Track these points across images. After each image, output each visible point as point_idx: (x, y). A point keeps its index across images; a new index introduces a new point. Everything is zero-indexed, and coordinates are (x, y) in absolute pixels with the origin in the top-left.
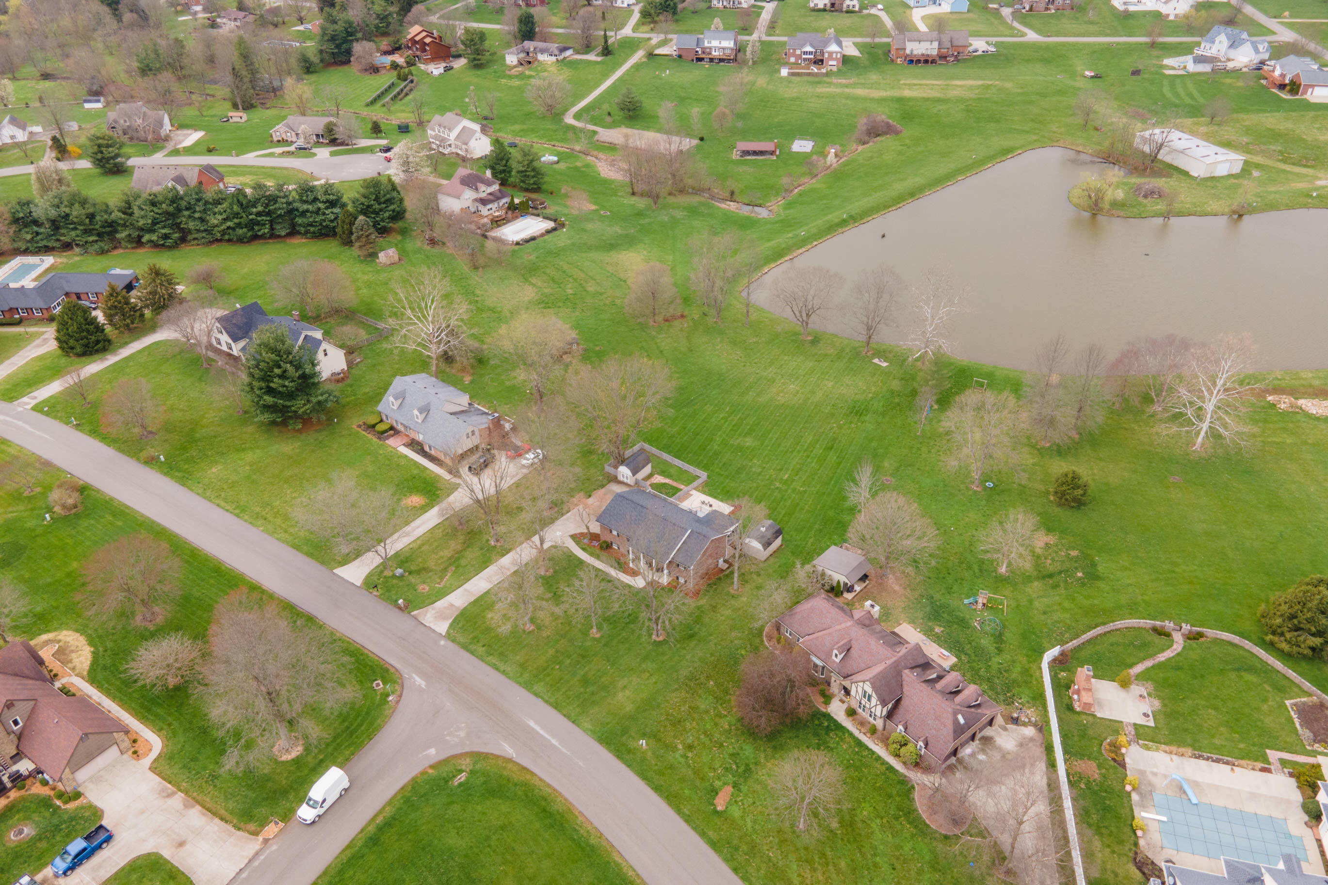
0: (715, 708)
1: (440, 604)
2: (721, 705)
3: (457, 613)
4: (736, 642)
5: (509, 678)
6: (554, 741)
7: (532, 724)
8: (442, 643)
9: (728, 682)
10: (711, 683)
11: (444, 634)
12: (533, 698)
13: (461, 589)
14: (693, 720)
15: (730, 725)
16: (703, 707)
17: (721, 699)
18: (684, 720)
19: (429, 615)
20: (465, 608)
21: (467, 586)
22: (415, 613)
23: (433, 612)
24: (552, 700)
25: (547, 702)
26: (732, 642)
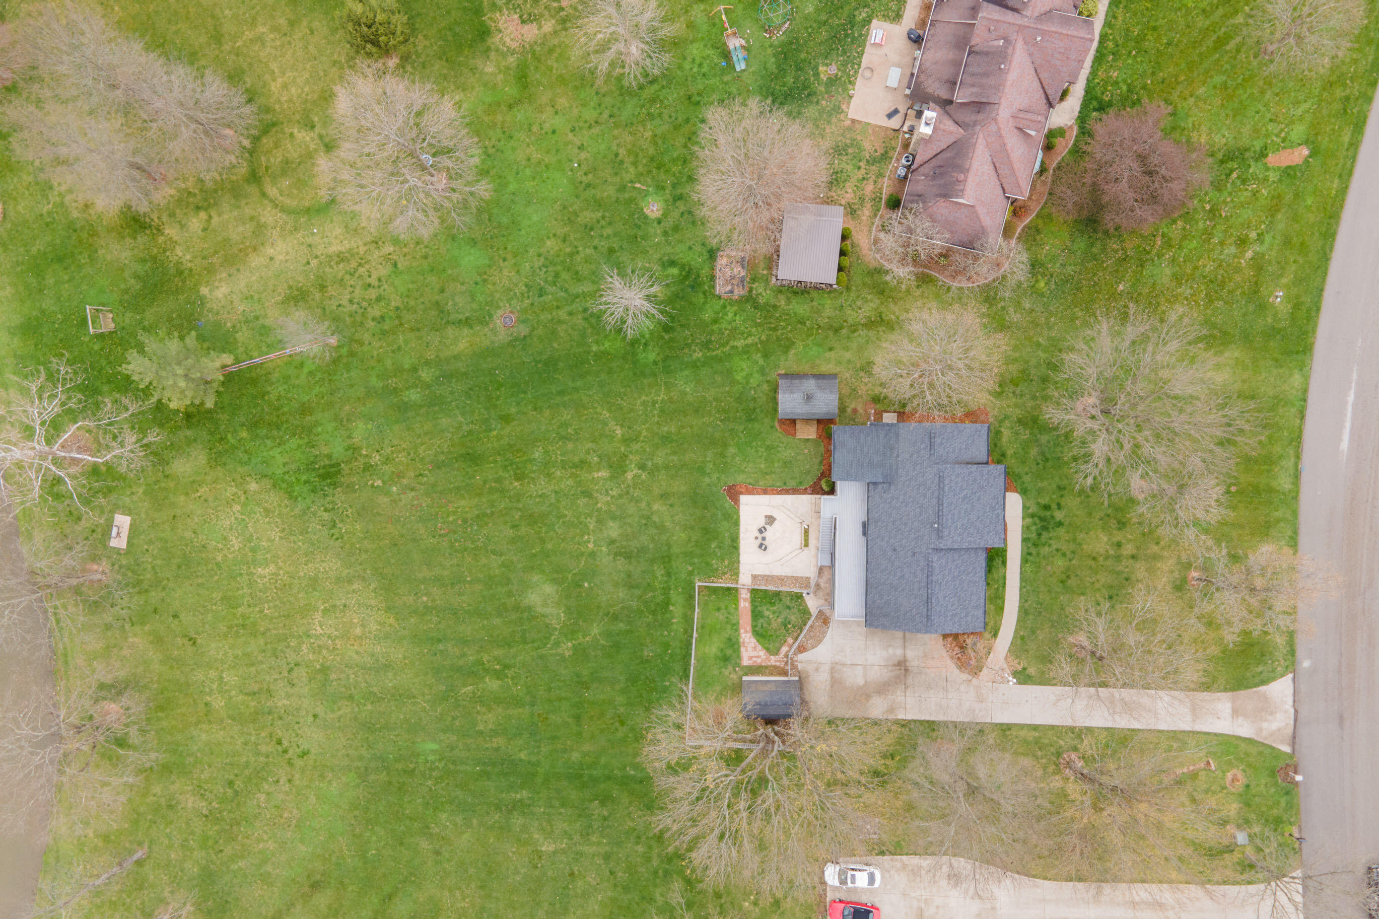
0: (1160, 256)
1: (1244, 729)
2: (1148, 253)
3: (1243, 693)
4: (1027, 305)
5: (1296, 532)
6: (1351, 398)
7: (1345, 445)
8: (1306, 664)
9: (1105, 269)
10: (1121, 287)
11: (1291, 676)
12: (1305, 478)
13: (1198, 727)
14: (1196, 268)
15: (1174, 222)
16: (1168, 271)
17: (1140, 260)
18: (1205, 277)
19: (1274, 726)
20: (1225, 690)
21: (1185, 725)
22: (1286, 749)
23: (1265, 725)
24: (1292, 452)
25: (1298, 457)
26: (1032, 310)
